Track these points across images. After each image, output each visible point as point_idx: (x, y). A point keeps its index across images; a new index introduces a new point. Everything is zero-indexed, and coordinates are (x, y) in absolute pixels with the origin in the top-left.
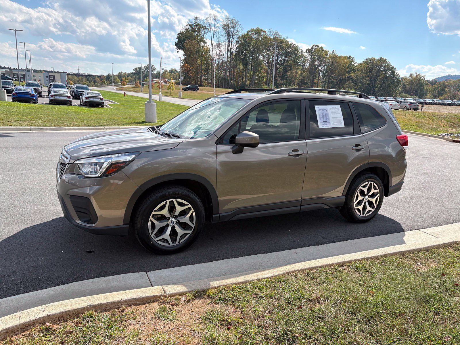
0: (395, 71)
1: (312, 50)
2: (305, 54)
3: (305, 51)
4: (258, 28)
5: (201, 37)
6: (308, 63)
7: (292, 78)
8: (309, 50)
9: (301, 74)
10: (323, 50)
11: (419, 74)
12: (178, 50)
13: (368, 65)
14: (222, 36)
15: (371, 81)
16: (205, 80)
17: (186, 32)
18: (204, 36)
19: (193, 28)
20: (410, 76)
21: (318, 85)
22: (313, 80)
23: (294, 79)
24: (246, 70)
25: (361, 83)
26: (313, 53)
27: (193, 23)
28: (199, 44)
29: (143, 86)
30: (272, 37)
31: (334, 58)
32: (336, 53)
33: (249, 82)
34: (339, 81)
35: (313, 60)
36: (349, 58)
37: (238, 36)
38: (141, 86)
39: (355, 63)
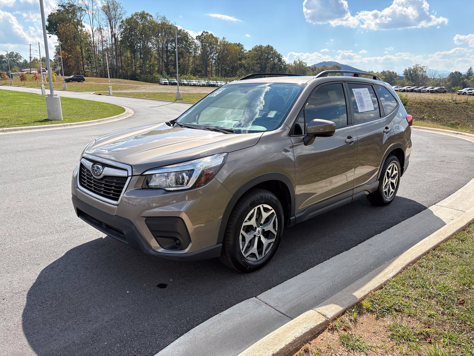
0: (281, 58)
1: (202, 37)
2: (196, 41)
3: (195, 38)
4: (144, 12)
5: (77, 19)
6: (200, 51)
7: (185, 66)
8: (199, 36)
9: (194, 62)
10: (213, 37)
11: (301, 61)
12: (51, 35)
13: (257, 52)
14: (103, 19)
15: (261, 68)
16: (89, 69)
17: (58, 14)
18: (82, 18)
19: (66, 9)
20: (294, 63)
21: (211, 73)
22: (206, 68)
23: (187, 67)
24: (134, 58)
25: (252, 70)
26: (203, 40)
27: (66, 4)
28: (76, 28)
29: (12, 78)
30: (160, 22)
31: (224, 45)
32: (226, 40)
33: (139, 71)
34: (231, 68)
35: (205, 47)
36: (239, 45)
37: (121, 20)
38: (10, 78)
39: (244, 51)
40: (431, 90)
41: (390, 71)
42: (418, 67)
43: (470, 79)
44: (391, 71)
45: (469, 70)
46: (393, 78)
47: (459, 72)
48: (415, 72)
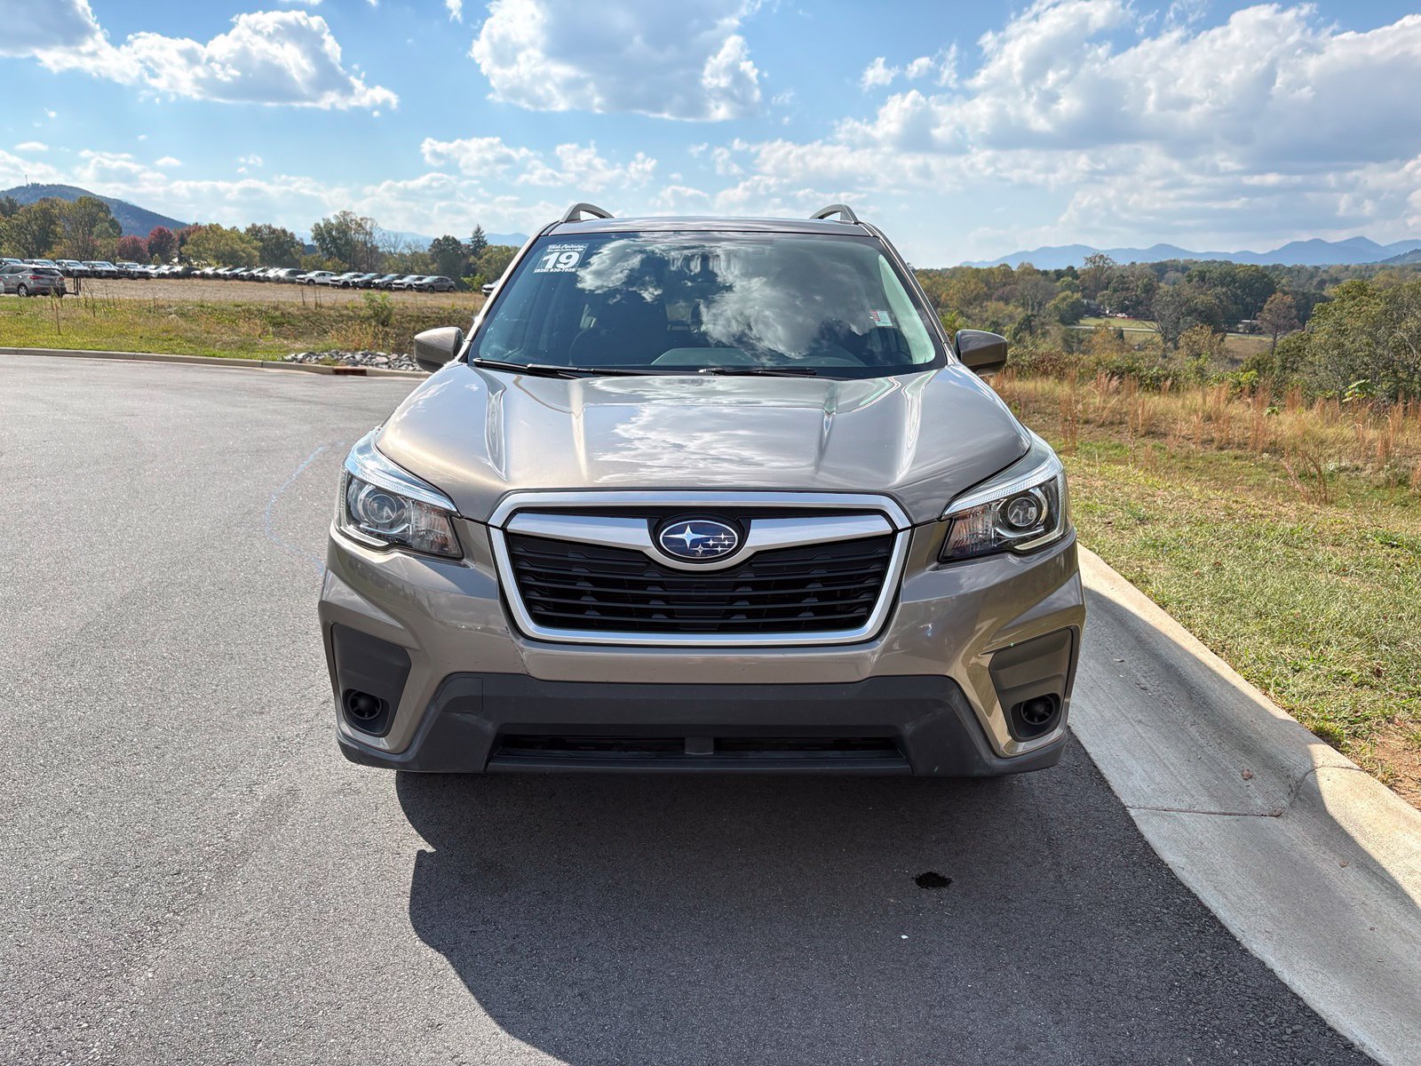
40: (417, 282)
41: (273, 226)
42: (349, 219)
43: (482, 258)
44: (277, 226)
45: (477, 233)
46: (286, 246)
47: (453, 238)
48: (345, 233)
